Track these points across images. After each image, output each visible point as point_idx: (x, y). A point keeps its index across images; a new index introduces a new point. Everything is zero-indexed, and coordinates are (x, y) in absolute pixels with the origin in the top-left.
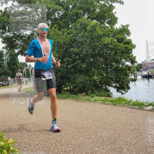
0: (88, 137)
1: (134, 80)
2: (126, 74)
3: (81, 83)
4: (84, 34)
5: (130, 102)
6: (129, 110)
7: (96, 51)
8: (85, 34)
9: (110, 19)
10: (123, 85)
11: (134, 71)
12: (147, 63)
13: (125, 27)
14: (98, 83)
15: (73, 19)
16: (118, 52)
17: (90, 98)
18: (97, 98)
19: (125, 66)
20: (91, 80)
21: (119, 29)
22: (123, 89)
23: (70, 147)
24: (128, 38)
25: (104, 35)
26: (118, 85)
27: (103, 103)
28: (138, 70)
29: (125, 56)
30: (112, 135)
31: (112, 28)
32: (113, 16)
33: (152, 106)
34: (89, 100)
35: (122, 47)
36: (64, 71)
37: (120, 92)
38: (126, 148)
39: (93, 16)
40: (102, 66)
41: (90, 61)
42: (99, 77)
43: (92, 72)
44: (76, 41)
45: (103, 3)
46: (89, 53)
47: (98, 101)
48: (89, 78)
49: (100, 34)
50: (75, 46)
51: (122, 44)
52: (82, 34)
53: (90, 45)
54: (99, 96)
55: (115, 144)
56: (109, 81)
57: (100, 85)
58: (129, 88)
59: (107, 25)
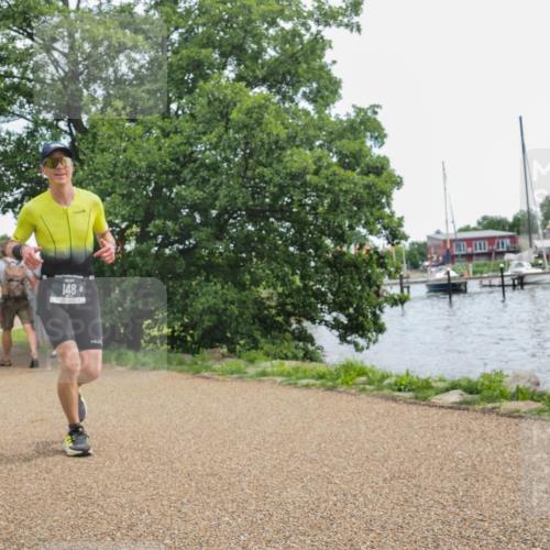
0: (231, 507)
1: (400, 299)
2: (369, 278)
3: (211, 313)
4: (220, 137)
5: (384, 377)
6: (381, 406)
7: (265, 197)
8: (225, 137)
9: (315, 85)
10: (361, 318)
11: (398, 269)
12: (445, 241)
13: (366, 113)
14: (274, 311)
15: (183, 82)
16: (342, 200)
17: (243, 366)
18: (268, 364)
19: (368, 251)
20: (244, 302)
21: (345, 118)
22: (361, 333)
23: (166, 544)
24: (377, 151)
25: (294, 141)
26: (344, 320)
27: (290, 384)
28: (414, 266)
29: (366, 217)
30: (318, 499)
31: (320, 117)
32: (324, 74)
33: (459, 391)
34: (239, 371)
35: (355, 184)
36: (149, 268)
37: (349, 342)
38: (368, 543)
39: (254, 71)
40: (286, 252)
41: (245, 231)
42: (275, 289)
43: (250, 273)
44: (195, 161)
45: (288, 26)
46: (239, 205)
47: (273, 374)
48: (239, 292)
49: (277, 135)
50: (188, 177)
51: (355, 174)
52: (213, 137)
53: (243, 177)
54: (275, 357)
55: (328, 529)
56: (310, 305)
57: (280, 319)
58: (380, 329)
59: (304, 104)
